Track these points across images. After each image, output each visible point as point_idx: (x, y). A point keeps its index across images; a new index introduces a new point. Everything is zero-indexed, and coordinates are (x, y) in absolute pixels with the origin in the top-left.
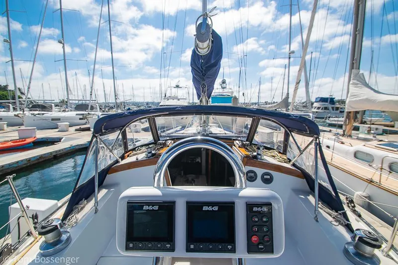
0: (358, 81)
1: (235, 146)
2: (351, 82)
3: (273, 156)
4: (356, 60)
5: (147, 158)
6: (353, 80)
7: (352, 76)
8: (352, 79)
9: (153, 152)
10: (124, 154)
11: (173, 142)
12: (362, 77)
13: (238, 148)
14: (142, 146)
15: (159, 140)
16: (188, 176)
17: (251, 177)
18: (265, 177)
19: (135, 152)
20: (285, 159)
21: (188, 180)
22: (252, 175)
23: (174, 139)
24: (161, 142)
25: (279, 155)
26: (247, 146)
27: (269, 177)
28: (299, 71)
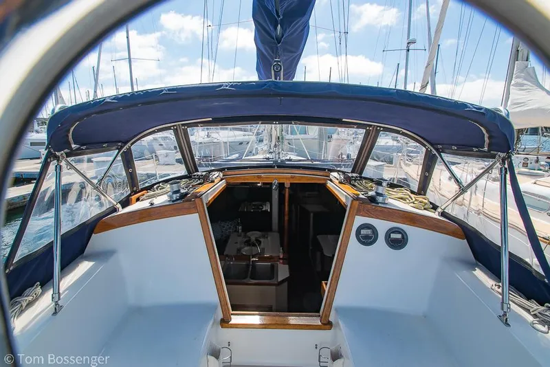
1: (331, 180)
3: (402, 198)
5: (171, 203)
6: (518, 78)
7: (515, 72)
9: (182, 191)
10: (130, 195)
11: (221, 175)
12: (532, 74)
13: (339, 185)
14: (166, 181)
15: (197, 171)
16: (249, 234)
17: (367, 237)
18: (393, 236)
19: (151, 193)
20: (426, 204)
21: (250, 240)
22: (369, 232)
23: (224, 169)
24: (199, 173)
25: (413, 196)
26: (355, 180)
27: (399, 236)
28: (426, 67)
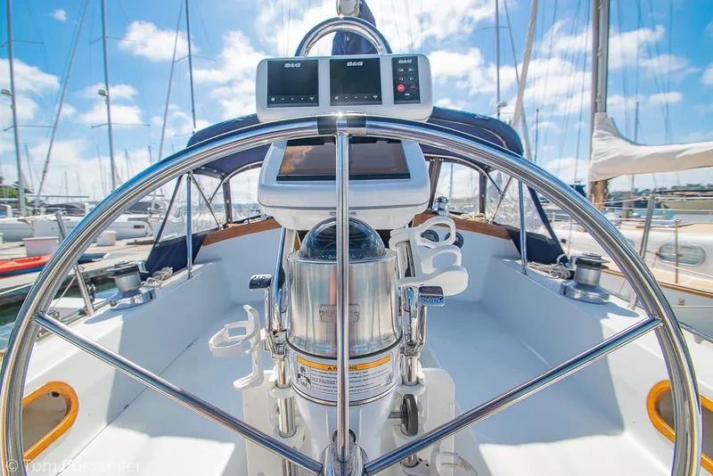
0: (605, 130)
2: (595, 134)
4: (600, 97)
6: (598, 129)
7: (596, 123)
8: (595, 127)
10: (226, 224)
12: (611, 124)
